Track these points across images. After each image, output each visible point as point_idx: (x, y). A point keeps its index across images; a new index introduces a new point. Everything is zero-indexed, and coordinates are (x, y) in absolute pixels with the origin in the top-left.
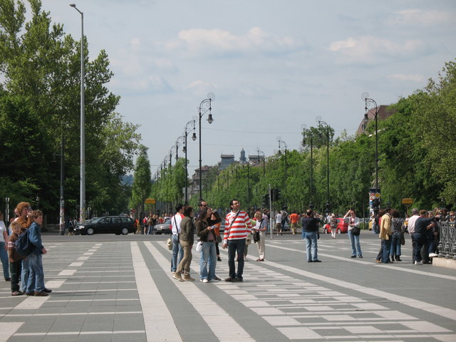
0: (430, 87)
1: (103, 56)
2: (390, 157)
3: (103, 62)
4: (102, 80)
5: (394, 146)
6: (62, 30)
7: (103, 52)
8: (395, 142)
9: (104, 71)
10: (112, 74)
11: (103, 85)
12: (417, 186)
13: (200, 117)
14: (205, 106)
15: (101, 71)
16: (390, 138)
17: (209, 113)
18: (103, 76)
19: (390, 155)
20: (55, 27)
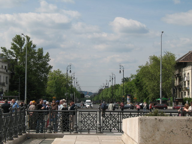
0: (147, 64)
1: (48, 54)
2: (137, 85)
3: (48, 56)
4: (47, 61)
5: (138, 82)
6: (35, 46)
7: (48, 53)
8: (138, 81)
9: (48, 58)
10: (50, 59)
11: (47, 63)
12: (145, 94)
13: (67, 71)
14: (69, 68)
15: (47, 58)
16: (137, 80)
17: (70, 70)
18: (47, 60)
19: (137, 84)
20: (33, 45)
